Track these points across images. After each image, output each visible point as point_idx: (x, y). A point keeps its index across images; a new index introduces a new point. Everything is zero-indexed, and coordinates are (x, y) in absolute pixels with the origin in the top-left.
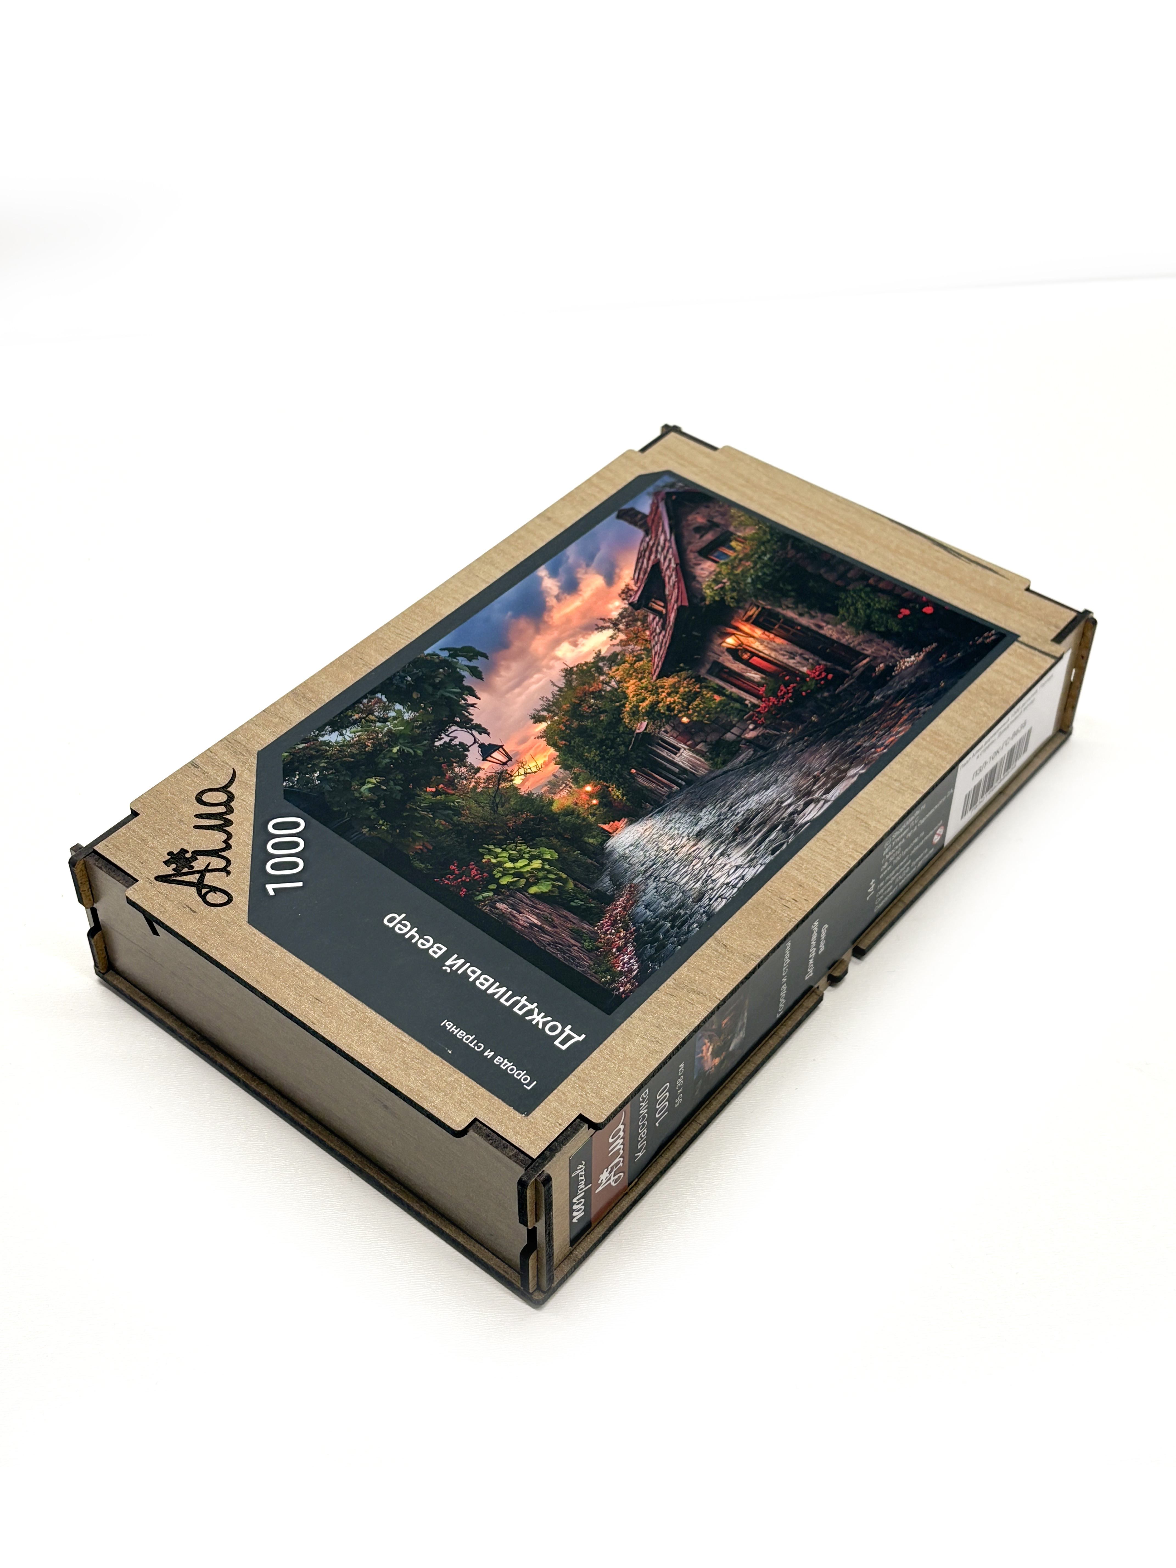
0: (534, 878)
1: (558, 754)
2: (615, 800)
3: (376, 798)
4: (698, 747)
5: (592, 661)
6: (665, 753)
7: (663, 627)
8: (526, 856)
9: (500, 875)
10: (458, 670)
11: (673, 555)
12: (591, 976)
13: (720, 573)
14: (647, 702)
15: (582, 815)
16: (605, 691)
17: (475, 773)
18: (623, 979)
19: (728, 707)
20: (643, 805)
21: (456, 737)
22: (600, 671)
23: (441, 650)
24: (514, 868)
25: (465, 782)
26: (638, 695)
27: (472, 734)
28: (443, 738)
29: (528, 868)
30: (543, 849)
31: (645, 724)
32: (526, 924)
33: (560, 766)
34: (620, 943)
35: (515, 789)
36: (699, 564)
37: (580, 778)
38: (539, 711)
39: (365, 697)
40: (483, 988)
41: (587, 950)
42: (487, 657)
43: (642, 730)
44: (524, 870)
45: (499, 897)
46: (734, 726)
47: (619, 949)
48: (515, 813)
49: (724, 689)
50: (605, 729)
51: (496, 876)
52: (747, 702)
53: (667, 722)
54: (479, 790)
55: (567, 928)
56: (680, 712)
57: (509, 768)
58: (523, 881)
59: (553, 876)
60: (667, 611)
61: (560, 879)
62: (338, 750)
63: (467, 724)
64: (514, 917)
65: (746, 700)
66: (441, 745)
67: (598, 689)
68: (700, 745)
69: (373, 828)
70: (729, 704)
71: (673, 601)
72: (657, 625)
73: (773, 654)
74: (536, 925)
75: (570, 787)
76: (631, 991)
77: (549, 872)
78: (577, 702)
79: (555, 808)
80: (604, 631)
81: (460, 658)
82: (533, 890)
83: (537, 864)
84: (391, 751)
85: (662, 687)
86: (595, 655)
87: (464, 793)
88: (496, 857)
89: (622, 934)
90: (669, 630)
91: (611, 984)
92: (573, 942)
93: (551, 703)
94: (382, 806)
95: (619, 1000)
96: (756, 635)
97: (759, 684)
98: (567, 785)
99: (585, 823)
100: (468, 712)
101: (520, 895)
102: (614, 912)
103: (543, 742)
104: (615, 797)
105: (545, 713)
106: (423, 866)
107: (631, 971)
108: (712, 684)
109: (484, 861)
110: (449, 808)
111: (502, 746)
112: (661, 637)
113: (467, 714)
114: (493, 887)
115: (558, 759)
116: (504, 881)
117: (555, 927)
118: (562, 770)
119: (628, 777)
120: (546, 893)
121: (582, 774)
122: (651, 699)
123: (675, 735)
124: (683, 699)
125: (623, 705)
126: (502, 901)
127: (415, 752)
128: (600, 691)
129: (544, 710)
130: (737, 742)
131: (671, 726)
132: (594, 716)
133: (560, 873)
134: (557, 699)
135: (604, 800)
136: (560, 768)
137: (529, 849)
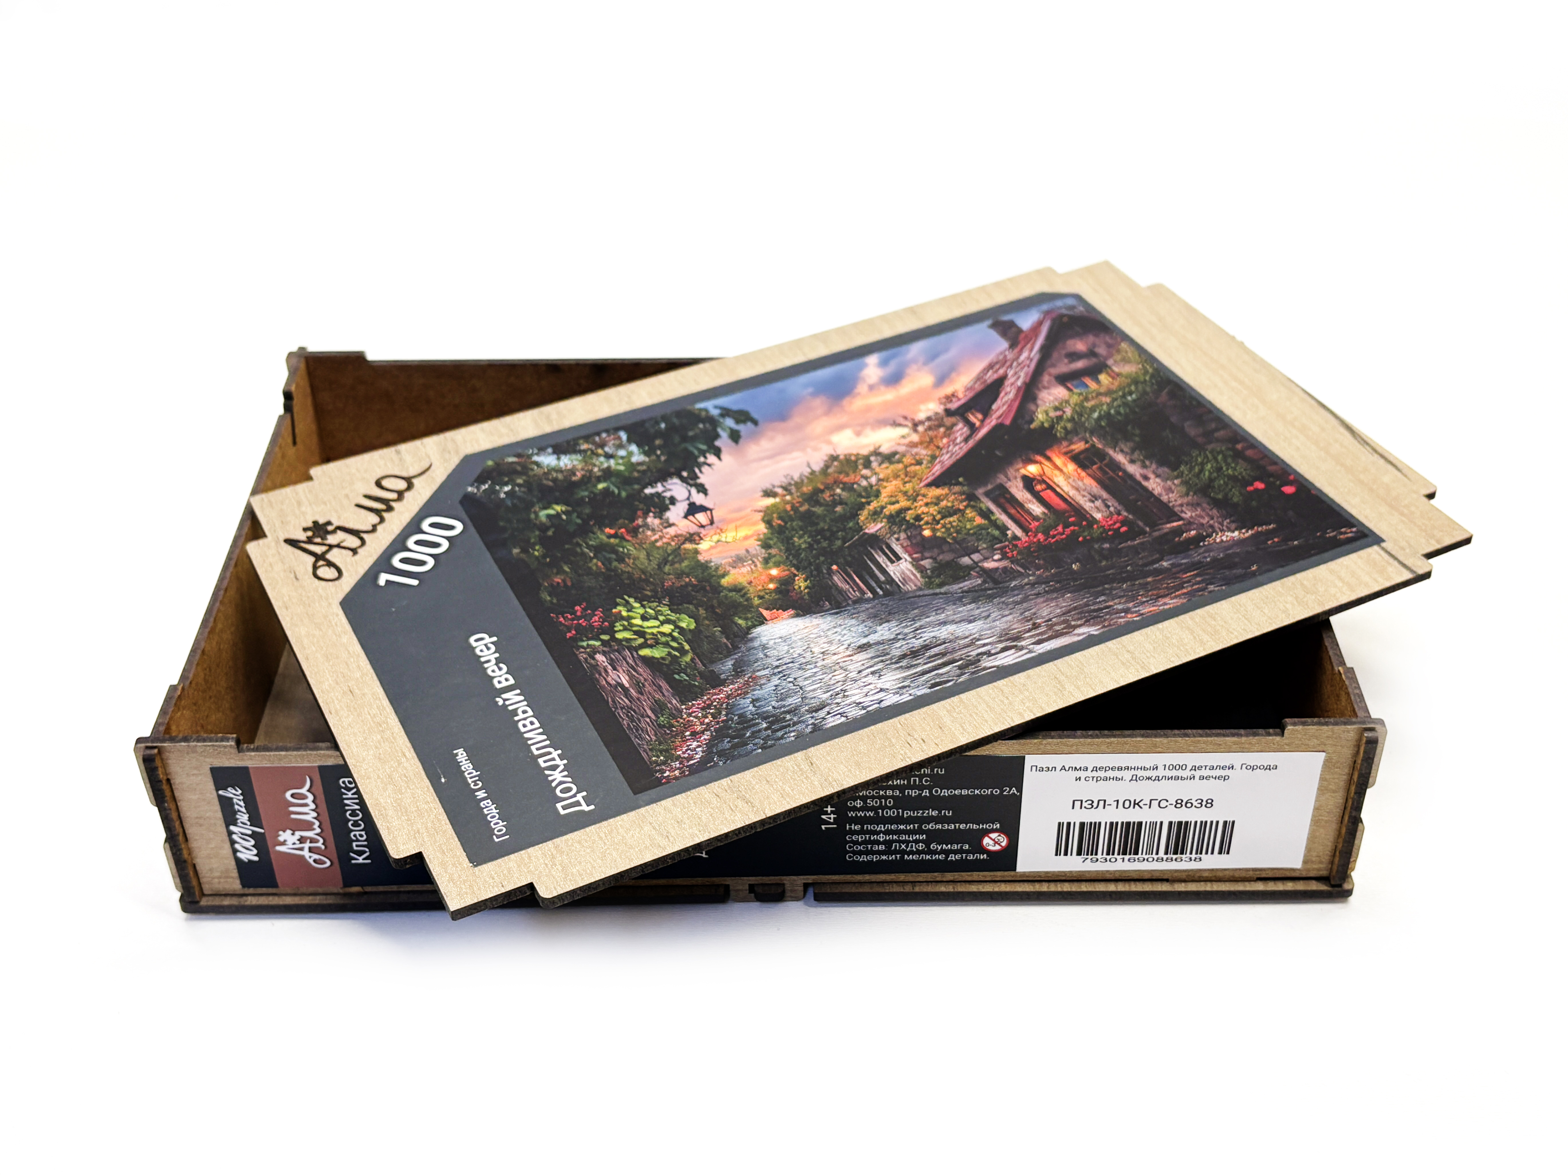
0: (654, 641)
1: (766, 531)
2: (795, 589)
3: (549, 524)
4: (922, 563)
5: (866, 454)
6: (881, 559)
7: (966, 440)
8: (661, 618)
9: (621, 628)
10: (719, 429)
11: (1027, 374)
12: (645, 751)
13: (1067, 402)
14: (897, 506)
15: (749, 595)
16: (859, 485)
17: (666, 527)
18: (676, 764)
19: (983, 531)
20: (821, 603)
21: (670, 490)
22: (867, 464)
23: (715, 407)
24: (641, 626)
25: (649, 533)
26: (891, 496)
27: (689, 491)
28: (657, 487)
29: (655, 631)
30: (684, 616)
31: (879, 526)
32: (613, 683)
33: (759, 543)
34: (699, 728)
35: (697, 552)
36: (1050, 388)
37: (773, 560)
38: (774, 486)
39: (607, 431)
40: (523, 730)
41: (659, 725)
42: (757, 425)
43: (873, 531)
44: (650, 631)
45: (605, 649)
46: (978, 551)
47: (694, 734)
48: (680, 575)
49: (992, 513)
50: (832, 520)
51: (616, 629)
52: (1009, 532)
53: (905, 531)
54: (659, 544)
55: (653, 697)
56: (927, 523)
57: (703, 532)
58: (641, 640)
59: (675, 644)
60: (981, 424)
61: (680, 649)
62: (544, 472)
63: (692, 481)
64: (606, 672)
65: (1009, 530)
66: (650, 493)
67: (852, 481)
68: (928, 560)
69: (524, 550)
70: (988, 529)
71: (995, 417)
72: (961, 435)
73: (1073, 493)
74: (623, 686)
75: (756, 566)
76: (676, 778)
77: (674, 639)
78: (822, 487)
79: (724, 582)
81: (728, 419)
82: (645, 652)
83: (667, 628)
84: (597, 486)
85: (924, 496)
86: (872, 449)
87: (641, 543)
88: (628, 611)
89: (707, 721)
90: (971, 443)
91: (659, 765)
92: (649, 712)
93: (793, 482)
94: (550, 533)
95: (657, 784)
96: (1065, 470)
97: (1036, 518)
98: (753, 562)
99: (745, 603)
100: (700, 470)
101: (627, 653)
102: (715, 697)
104: (796, 587)
105: (779, 491)
106: (548, 598)
107: (691, 758)
108: (983, 506)
109: (614, 610)
110: (616, 552)
111: (711, 510)
112: (958, 447)
113: (698, 471)
114: (605, 637)
115: (762, 536)
116: (621, 635)
117: (641, 693)
118: (758, 548)
119: (825, 571)
120: (657, 658)
121: (778, 556)
122: (904, 503)
123: (905, 544)
124: (939, 512)
125: (869, 503)
126: (604, 653)
127: (619, 493)
128: (853, 484)
129: (782, 487)
130: (969, 568)
131: (907, 535)
132: (830, 506)
133: (685, 644)
134: (802, 481)
135: (783, 587)
136: (758, 545)
137: (669, 612)
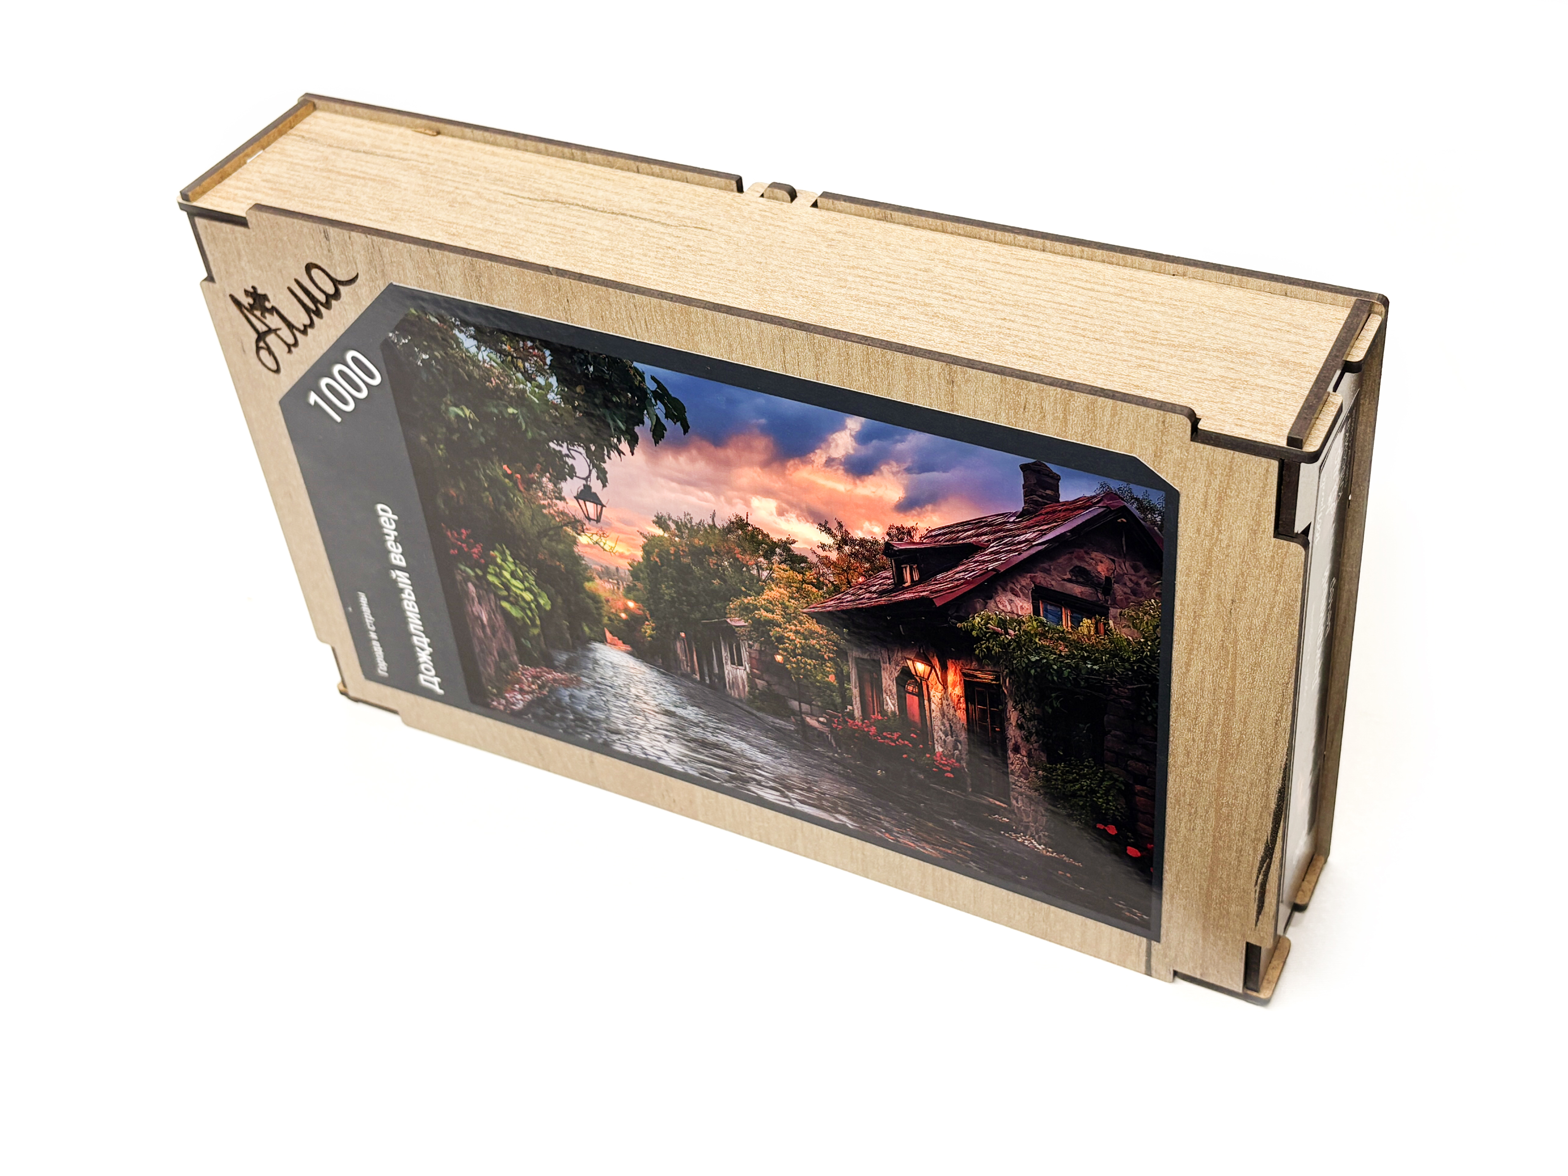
0: (516, 601)
1: (641, 560)
2: (641, 631)
3: (456, 426)
4: (757, 681)
5: (774, 540)
6: (725, 654)
7: (881, 593)
8: (527, 584)
9: (493, 572)
10: (645, 412)
11: (1008, 561)
14: (770, 615)
16: (749, 570)
17: (557, 498)
18: (503, 702)
19: (828, 691)
20: (656, 657)
21: (574, 458)
22: (767, 556)
23: (653, 378)
24: (509, 580)
25: (540, 494)
26: (771, 602)
27: (590, 471)
28: (561, 446)
29: (518, 592)
30: (544, 595)
31: (742, 623)
32: (476, 614)
33: (630, 568)
34: (526, 688)
35: (575, 542)
36: (1017, 595)
37: (635, 593)
38: (670, 518)
39: (532, 340)
40: (407, 608)
41: (500, 667)
42: (686, 431)
43: (733, 623)
44: (514, 589)
45: (476, 582)
46: (810, 704)
47: (522, 689)
48: (553, 554)
49: (849, 681)
50: (704, 590)
51: (489, 570)
52: (850, 707)
53: (761, 643)
54: (545, 511)
55: (502, 645)
56: (785, 650)
57: (587, 525)
58: (505, 593)
59: (530, 614)
60: (908, 587)
61: (532, 620)
62: (462, 357)
63: (596, 460)
64: (473, 603)
65: (852, 705)
66: (554, 449)
67: (745, 562)
68: (763, 682)
69: (430, 444)
70: (834, 692)
71: (931, 587)
72: (880, 584)
73: (936, 714)
74: (482, 621)
75: (618, 588)
76: (501, 711)
77: (531, 609)
78: (713, 550)
79: (588, 585)
80: (824, 533)
81: (660, 404)
82: (505, 604)
83: (528, 596)
84: (507, 407)
85: (800, 622)
86: (784, 539)
87: (530, 501)
88: (502, 560)
89: (533, 686)
90: (883, 600)
91: (492, 694)
92: (496, 654)
93: (689, 526)
94: (455, 437)
95: (487, 706)
96: (950, 689)
97: (883, 712)
98: (618, 583)
99: (596, 617)
100: (609, 452)
101: (492, 596)
102: (545, 674)
103: (642, 541)
104: (643, 630)
105: (673, 526)
106: (443, 507)
107: (514, 704)
108: (845, 668)
109: (491, 552)
110: (507, 496)
111: (603, 506)
112: (868, 595)
113: (606, 452)
114: (480, 573)
115: (635, 564)
116: (491, 578)
117: (494, 636)
118: (627, 572)
119: (672, 633)
121: (640, 592)
122: (777, 617)
123: (753, 656)
124: (802, 648)
125: (746, 595)
126: (475, 585)
127: (526, 430)
128: (744, 565)
129: (676, 523)
130: (793, 713)
131: (761, 648)
132: (709, 573)
133: (537, 618)
134: (699, 530)
135: (633, 623)
136: (629, 570)
137: (534, 583)
